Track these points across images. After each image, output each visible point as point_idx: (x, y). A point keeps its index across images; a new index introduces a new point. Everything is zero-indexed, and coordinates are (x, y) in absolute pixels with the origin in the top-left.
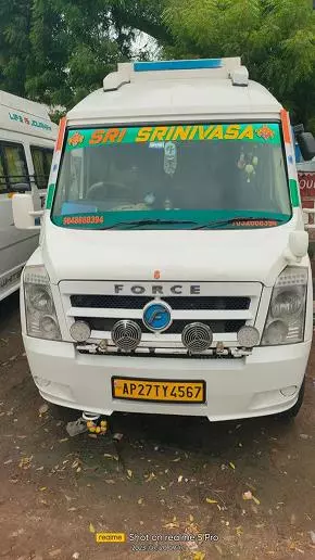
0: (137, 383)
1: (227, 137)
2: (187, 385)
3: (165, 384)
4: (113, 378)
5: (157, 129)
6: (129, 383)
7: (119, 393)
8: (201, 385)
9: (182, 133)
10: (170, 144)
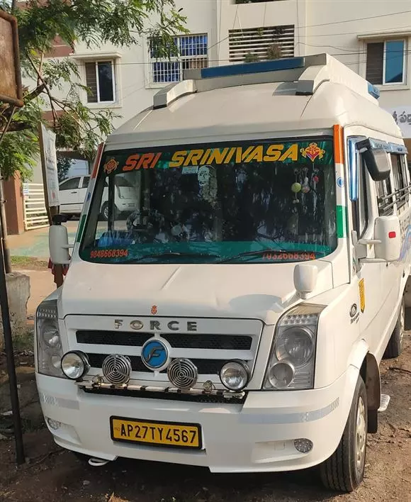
0: (133, 424)
1: (267, 159)
2: (181, 428)
3: (160, 426)
4: (112, 418)
5: (193, 152)
6: (126, 423)
7: (117, 435)
8: (195, 429)
9: (218, 156)
10: (204, 168)
